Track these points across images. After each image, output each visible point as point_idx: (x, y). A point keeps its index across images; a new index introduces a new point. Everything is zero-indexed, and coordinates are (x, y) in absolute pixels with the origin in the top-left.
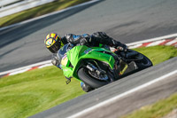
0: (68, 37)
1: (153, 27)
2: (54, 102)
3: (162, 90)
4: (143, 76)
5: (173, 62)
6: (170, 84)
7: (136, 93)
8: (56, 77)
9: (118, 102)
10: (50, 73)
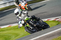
2: (16, 38)
5: (59, 26)
6: (58, 33)
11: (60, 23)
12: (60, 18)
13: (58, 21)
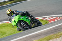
0: (15, 11)
1: (39, 13)
2: (3, 36)
3: (42, 35)
4: (35, 30)
5: (46, 25)
6: (44, 33)
7: (32, 35)
8: (4, 28)
9: (26, 38)
10: (2, 26)
11: (48, 23)
12: (48, 17)
13: (46, 20)
